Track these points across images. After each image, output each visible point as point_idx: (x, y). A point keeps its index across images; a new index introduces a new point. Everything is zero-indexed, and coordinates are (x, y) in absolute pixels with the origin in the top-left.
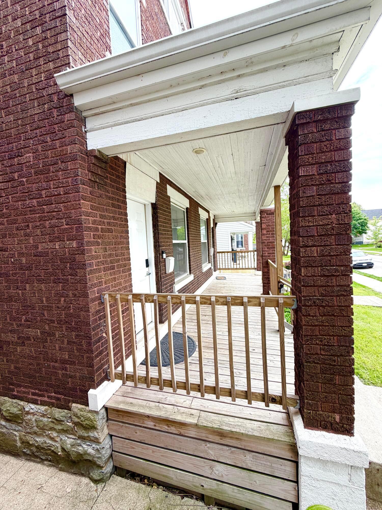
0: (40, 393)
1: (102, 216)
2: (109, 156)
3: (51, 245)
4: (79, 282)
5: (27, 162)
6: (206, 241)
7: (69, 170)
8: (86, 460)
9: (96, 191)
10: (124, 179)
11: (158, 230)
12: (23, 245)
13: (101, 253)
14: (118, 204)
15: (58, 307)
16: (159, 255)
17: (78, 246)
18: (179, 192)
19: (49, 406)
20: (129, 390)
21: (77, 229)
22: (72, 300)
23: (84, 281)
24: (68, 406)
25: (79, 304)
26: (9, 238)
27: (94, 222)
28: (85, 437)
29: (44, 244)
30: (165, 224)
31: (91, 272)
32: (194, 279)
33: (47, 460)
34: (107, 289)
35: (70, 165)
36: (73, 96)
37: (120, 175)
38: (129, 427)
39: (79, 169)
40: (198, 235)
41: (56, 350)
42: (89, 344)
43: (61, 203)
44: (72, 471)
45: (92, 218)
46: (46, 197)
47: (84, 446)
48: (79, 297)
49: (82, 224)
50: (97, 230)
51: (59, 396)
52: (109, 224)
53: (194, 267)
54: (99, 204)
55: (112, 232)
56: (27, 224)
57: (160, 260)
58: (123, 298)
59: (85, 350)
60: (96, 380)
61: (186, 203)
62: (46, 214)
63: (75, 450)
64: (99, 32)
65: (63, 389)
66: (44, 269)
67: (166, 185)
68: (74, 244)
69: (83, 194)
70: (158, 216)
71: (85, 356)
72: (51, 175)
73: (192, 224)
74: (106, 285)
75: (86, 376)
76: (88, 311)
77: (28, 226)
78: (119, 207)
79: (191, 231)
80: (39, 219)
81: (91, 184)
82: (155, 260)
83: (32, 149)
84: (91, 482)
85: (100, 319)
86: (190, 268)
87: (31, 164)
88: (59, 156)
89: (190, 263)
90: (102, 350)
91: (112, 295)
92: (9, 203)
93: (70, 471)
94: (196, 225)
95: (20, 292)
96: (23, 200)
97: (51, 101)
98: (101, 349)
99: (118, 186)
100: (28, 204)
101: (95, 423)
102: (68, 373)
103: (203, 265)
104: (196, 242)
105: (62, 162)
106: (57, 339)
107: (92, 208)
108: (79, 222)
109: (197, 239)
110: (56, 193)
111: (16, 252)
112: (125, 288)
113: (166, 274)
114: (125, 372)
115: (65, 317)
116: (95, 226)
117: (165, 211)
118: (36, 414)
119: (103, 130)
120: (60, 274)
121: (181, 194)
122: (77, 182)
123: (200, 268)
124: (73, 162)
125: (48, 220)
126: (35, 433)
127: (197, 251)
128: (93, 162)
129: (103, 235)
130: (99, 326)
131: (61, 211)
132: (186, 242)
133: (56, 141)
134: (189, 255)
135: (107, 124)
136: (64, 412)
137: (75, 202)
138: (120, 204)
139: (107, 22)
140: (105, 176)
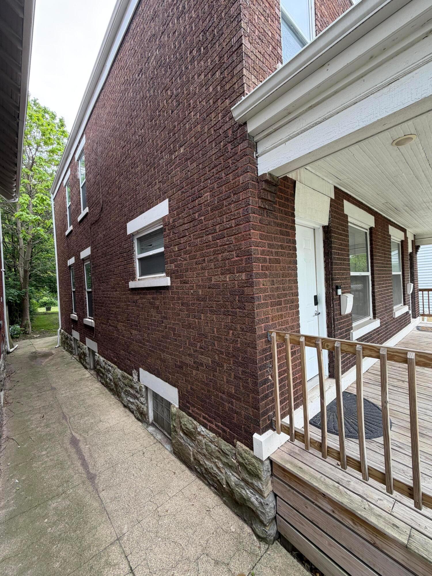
0: (209, 418)
1: (270, 246)
2: (279, 178)
3: (222, 277)
4: (247, 316)
5: (205, 201)
6: (400, 273)
7: (240, 201)
8: (249, 508)
9: (265, 218)
10: (293, 201)
11: (331, 259)
12: (200, 278)
13: (269, 286)
14: (287, 230)
15: (227, 339)
16: (333, 291)
17: (247, 278)
18: (360, 208)
19: (216, 434)
20: (297, 450)
21: (246, 261)
22: (239, 334)
23: (251, 315)
24: (233, 442)
25: (247, 340)
26: (190, 272)
27: (263, 253)
28: (248, 482)
29: (216, 277)
30: (341, 251)
31: (259, 306)
32: (381, 326)
33: (213, 486)
34: (274, 326)
35: (242, 196)
36: (246, 124)
37: (289, 197)
38: (298, 496)
39: (250, 198)
40: (387, 264)
41: (223, 381)
42: (255, 384)
43: (232, 235)
44: (236, 511)
45: (260, 248)
46: (219, 231)
47: (247, 491)
48: (247, 332)
49: (251, 255)
50: (265, 260)
51: (225, 428)
52: (277, 253)
53: (380, 309)
54: (267, 233)
55: (280, 263)
56: (203, 258)
57: (333, 296)
58: (292, 339)
59: (251, 389)
60: (261, 425)
61: (370, 221)
62: (219, 248)
63: (239, 490)
64: (271, 46)
65: (228, 422)
66: (216, 301)
67: (343, 201)
68: (244, 276)
69: (253, 223)
70: (331, 241)
71: (250, 396)
72: (224, 209)
73: (379, 249)
74: (272, 322)
75: (251, 417)
76: (255, 348)
77: (204, 260)
78: (288, 234)
79: (377, 259)
80: (213, 253)
81: (261, 212)
82: (326, 297)
83: (209, 188)
84: (254, 535)
85: (267, 359)
86: (374, 310)
87: (208, 203)
88: (232, 188)
89: (374, 303)
90: (267, 394)
91: (280, 334)
92: (190, 241)
93: (233, 509)
94: (384, 250)
95: (197, 320)
96: (201, 237)
97: (226, 137)
98: (267, 392)
99: (287, 210)
100: (205, 240)
101: (259, 472)
102: (234, 408)
103: (394, 308)
104: (384, 274)
105: (234, 194)
106: (225, 371)
107: (262, 237)
108: (249, 254)
109: (386, 270)
110: (228, 227)
111: (195, 285)
112: (292, 328)
113: (341, 315)
114: (293, 428)
115: (233, 351)
116: (263, 256)
117: (341, 234)
118: (206, 438)
119: (276, 149)
120: (229, 306)
121: (363, 210)
122: (248, 212)
123: (389, 312)
124: (245, 192)
125: (220, 254)
126: (205, 455)
127: (386, 287)
128: (264, 187)
129: (271, 266)
130: (265, 366)
131: (232, 243)
132: (369, 274)
133: (230, 175)
134: (373, 292)
135: (280, 141)
136: (229, 446)
137: (245, 233)
138: (288, 231)
139: (278, 32)
140: (275, 201)
